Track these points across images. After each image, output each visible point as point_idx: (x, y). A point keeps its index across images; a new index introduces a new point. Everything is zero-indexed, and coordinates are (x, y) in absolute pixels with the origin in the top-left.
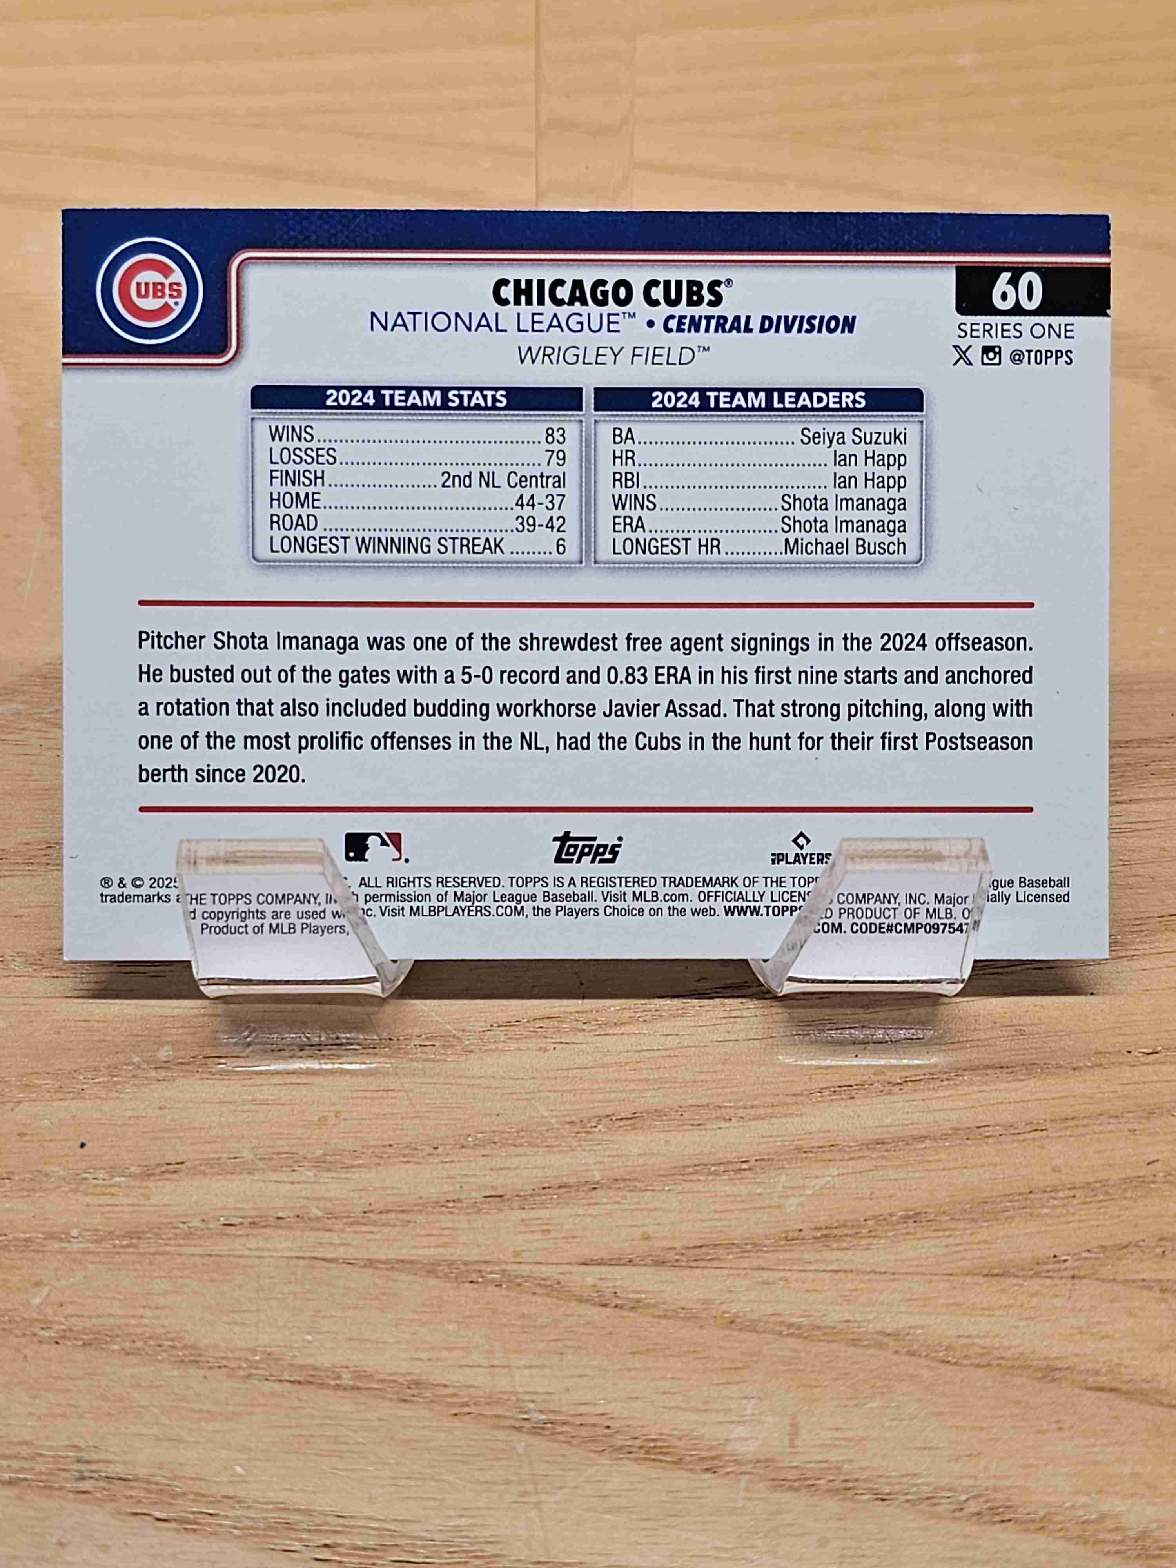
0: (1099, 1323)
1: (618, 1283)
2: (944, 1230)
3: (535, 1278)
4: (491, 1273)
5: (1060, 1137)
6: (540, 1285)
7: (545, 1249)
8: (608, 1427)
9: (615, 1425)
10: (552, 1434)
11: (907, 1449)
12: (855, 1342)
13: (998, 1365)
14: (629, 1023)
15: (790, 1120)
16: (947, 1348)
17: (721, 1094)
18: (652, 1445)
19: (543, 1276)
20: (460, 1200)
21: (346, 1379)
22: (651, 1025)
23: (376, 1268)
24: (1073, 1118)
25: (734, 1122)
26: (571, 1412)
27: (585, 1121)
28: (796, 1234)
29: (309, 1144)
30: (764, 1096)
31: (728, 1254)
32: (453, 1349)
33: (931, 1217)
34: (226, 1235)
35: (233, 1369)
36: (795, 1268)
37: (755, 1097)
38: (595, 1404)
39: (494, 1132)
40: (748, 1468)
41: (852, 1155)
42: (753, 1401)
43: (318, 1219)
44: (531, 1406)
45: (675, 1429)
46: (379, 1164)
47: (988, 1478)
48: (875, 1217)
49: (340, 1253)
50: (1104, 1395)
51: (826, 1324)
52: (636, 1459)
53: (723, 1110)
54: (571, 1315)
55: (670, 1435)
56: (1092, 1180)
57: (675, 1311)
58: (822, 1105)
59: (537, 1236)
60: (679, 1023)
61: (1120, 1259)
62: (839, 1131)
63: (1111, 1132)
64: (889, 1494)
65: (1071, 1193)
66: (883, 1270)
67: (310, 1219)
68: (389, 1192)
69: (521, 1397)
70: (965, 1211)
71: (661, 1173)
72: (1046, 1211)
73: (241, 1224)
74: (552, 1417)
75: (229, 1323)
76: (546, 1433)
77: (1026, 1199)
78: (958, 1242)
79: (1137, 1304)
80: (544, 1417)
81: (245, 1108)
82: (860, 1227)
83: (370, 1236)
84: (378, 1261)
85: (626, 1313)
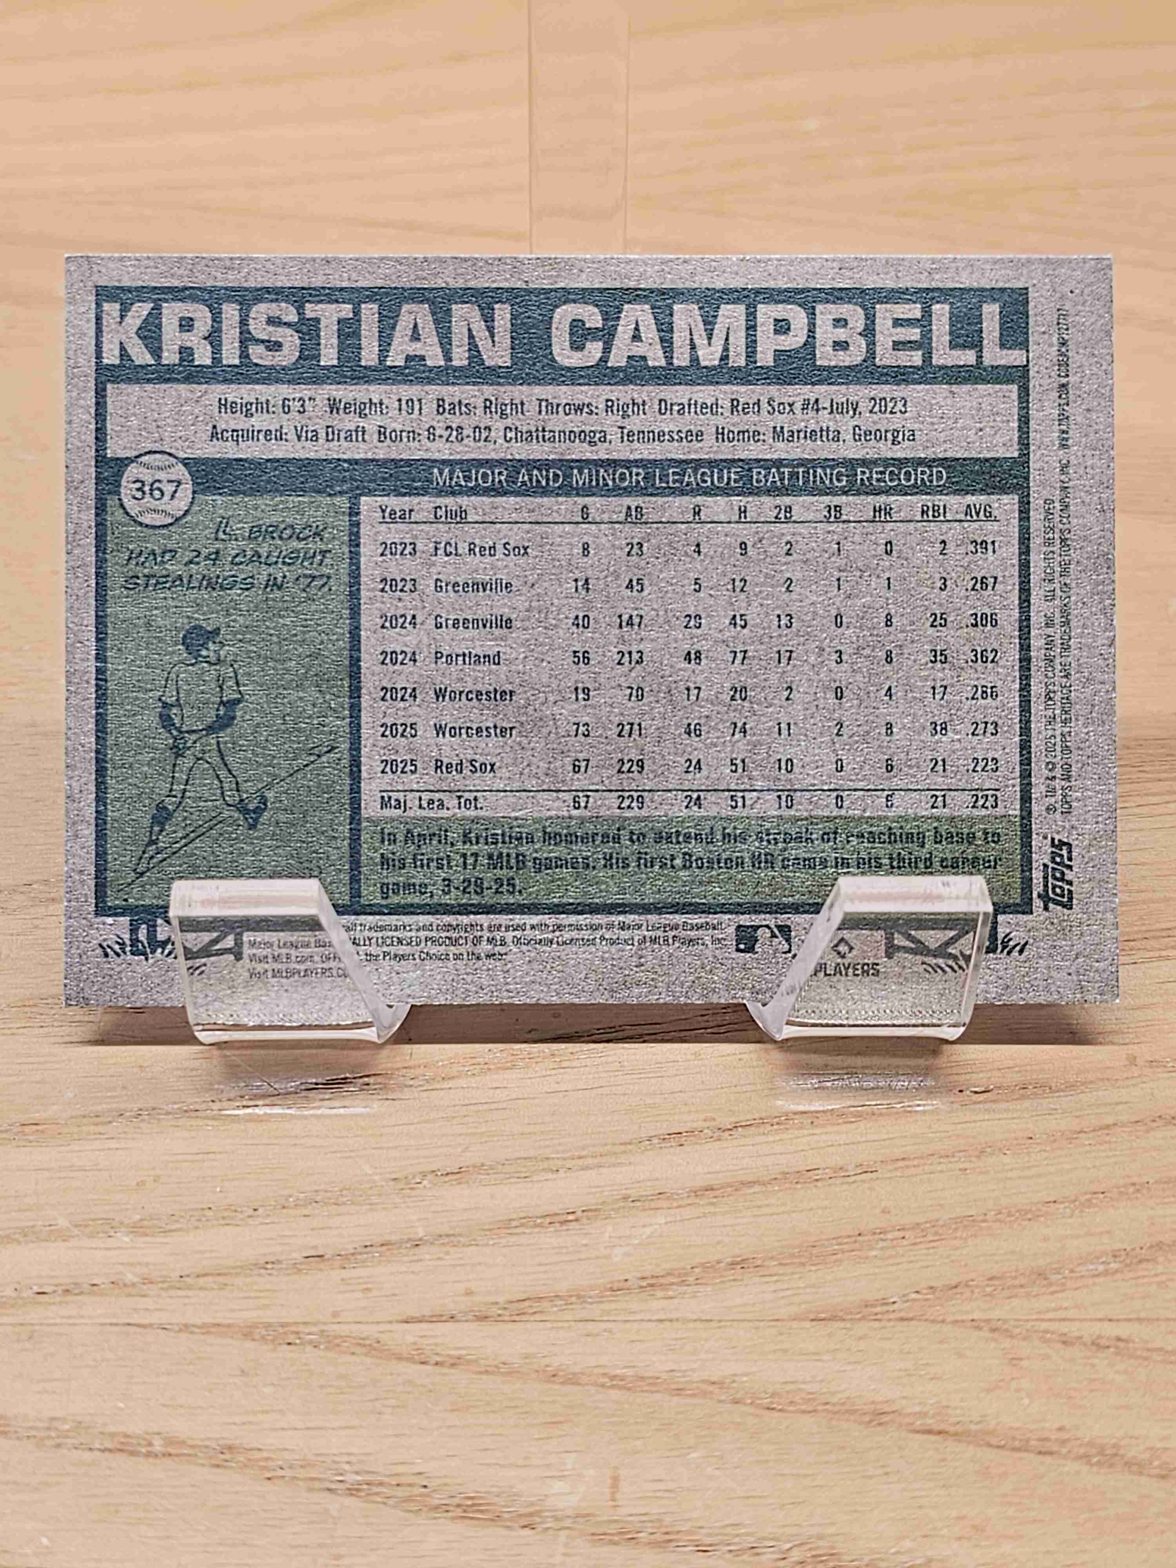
0: (927, 1364)
1: (439, 1340)
2: (771, 1276)
3: (355, 1338)
4: (309, 1334)
5: (890, 1178)
6: (360, 1344)
7: (365, 1308)
8: (425, 1487)
9: (432, 1484)
10: (368, 1495)
11: (729, 1499)
12: (679, 1391)
13: (824, 1410)
14: (458, 1077)
15: (618, 1169)
16: (773, 1395)
17: (548, 1146)
18: (470, 1503)
19: (363, 1336)
20: (279, 1262)
21: (158, 1447)
22: (477, 1078)
23: (192, 1333)
24: (903, 1159)
25: (562, 1174)
26: (388, 1473)
27: (410, 1177)
28: (622, 1284)
29: (127, 1209)
30: (594, 1146)
31: (552, 1307)
32: (267, 1412)
33: (759, 1263)
34: (40, 1303)
35: (42, 1439)
36: (619, 1318)
37: (583, 1148)
38: (413, 1464)
39: (316, 1191)
40: (567, 1523)
41: (681, 1202)
42: (573, 1455)
43: (133, 1285)
44: (347, 1467)
45: (492, 1486)
46: (197, 1228)
47: (812, 1525)
48: (702, 1265)
49: (154, 1319)
50: (933, 1438)
51: (650, 1374)
52: (453, 1518)
53: (551, 1162)
54: (391, 1374)
55: (488, 1493)
56: (923, 1220)
57: (496, 1366)
58: (650, 1153)
59: (359, 1295)
60: (508, 1075)
61: (952, 1299)
62: (667, 1179)
63: (941, 1171)
64: (711, 1545)
65: (901, 1234)
66: (708, 1318)
67: (125, 1285)
68: (207, 1255)
69: (337, 1459)
70: (793, 1256)
71: (487, 1227)
72: (873, 1253)
73: (55, 1292)
74: (368, 1478)
75: (39, 1392)
76: (363, 1494)
77: (855, 1242)
78: (786, 1286)
79: (966, 1345)
80: (359, 1478)
81: (62, 1175)
82: (686, 1274)
83: (186, 1301)
84: (194, 1326)
85: (445, 1370)
